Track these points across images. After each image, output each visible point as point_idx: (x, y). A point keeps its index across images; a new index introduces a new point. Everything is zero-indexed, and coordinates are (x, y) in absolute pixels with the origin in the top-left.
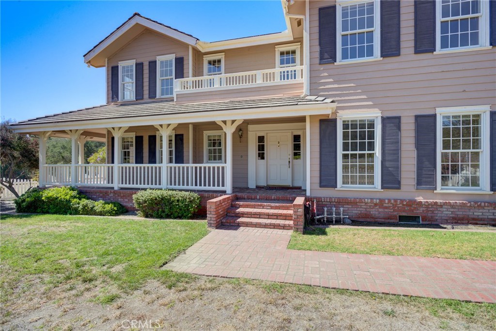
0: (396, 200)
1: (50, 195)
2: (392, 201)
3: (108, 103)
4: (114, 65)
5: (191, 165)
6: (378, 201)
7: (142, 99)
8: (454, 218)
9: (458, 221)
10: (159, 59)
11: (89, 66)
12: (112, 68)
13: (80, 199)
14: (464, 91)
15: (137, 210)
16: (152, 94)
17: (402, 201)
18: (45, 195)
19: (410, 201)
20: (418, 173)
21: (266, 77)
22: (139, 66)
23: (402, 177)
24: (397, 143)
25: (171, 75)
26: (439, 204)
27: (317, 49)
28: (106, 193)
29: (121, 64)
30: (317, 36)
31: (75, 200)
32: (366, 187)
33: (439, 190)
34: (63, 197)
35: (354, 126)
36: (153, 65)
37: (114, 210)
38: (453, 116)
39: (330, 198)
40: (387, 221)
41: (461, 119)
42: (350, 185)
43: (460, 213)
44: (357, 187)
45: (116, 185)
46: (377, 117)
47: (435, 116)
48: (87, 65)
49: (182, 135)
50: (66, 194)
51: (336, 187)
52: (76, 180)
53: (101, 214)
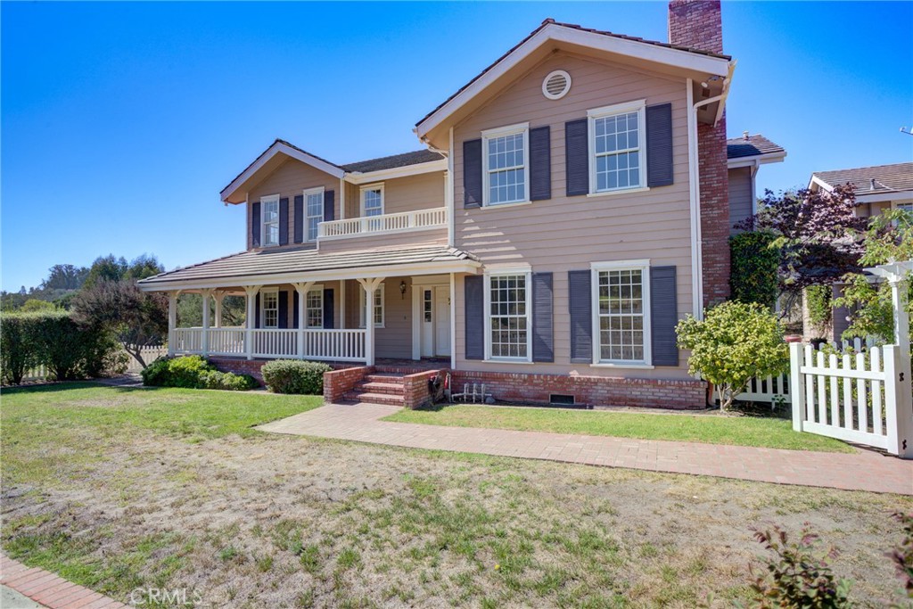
0: (546, 376)
1: (177, 365)
2: (542, 377)
3: (249, 249)
4: (255, 201)
5: (342, 331)
6: (526, 376)
7: (287, 243)
8: (610, 399)
9: (614, 402)
10: (307, 193)
11: (226, 205)
12: (254, 205)
13: (208, 371)
14: (621, 241)
15: (267, 384)
16: (299, 239)
17: (552, 376)
18: (173, 364)
19: (562, 376)
20: (572, 342)
21: (420, 220)
22: (284, 202)
23: (555, 347)
24: (550, 305)
25: (320, 213)
26: (592, 380)
27: (462, 190)
28: (238, 363)
29: (264, 200)
30: (461, 175)
31: (203, 371)
32: (517, 359)
33: (595, 364)
34: (190, 367)
35: (503, 284)
36: (299, 199)
37: (243, 384)
38: (611, 272)
39: (476, 372)
40: (538, 401)
41: (609, 276)
42: (509, 357)
43: (617, 393)
44: (509, 359)
45: (250, 355)
46: (527, 273)
47: (589, 272)
48: (224, 203)
49: (332, 290)
50: (194, 365)
51: (483, 359)
52: (208, 349)
53: (229, 388)
